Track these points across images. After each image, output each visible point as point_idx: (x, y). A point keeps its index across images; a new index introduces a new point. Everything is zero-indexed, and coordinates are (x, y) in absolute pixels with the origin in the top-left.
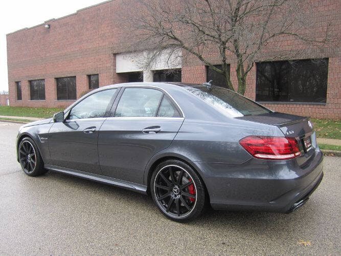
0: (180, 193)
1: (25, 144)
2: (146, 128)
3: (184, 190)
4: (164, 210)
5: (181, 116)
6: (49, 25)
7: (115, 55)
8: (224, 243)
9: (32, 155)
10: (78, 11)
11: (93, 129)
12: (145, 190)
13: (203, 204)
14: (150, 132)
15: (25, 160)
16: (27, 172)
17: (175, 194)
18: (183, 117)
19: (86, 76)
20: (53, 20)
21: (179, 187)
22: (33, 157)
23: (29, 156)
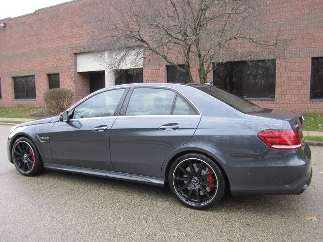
0: (199, 184)
1: (20, 144)
2: (164, 126)
3: (203, 180)
4: (184, 200)
5: (197, 113)
6: (5, 24)
7: (76, 54)
8: (248, 225)
9: (29, 155)
10: (36, 11)
11: (105, 128)
12: (162, 183)
13: (223, 191)
14: (166, 129)
15: (20, 161)
16: (23, 172)
17: (195, 185)
18: (199, 114)
19: (45, 75)
20: (9, 19)
21: (198, 178)
22: (30, 157)
23: (25, 156)
